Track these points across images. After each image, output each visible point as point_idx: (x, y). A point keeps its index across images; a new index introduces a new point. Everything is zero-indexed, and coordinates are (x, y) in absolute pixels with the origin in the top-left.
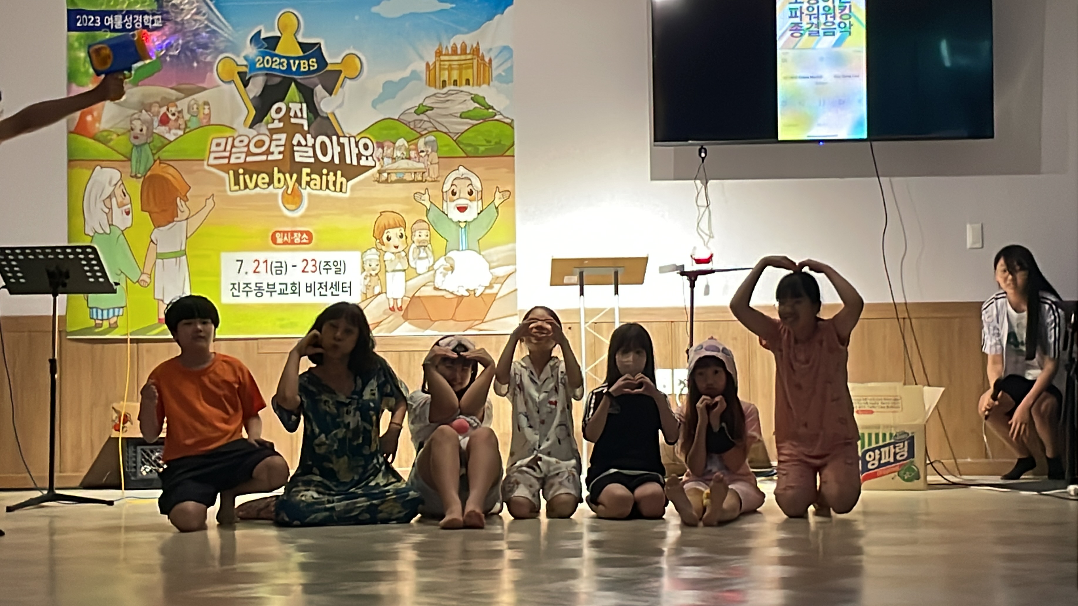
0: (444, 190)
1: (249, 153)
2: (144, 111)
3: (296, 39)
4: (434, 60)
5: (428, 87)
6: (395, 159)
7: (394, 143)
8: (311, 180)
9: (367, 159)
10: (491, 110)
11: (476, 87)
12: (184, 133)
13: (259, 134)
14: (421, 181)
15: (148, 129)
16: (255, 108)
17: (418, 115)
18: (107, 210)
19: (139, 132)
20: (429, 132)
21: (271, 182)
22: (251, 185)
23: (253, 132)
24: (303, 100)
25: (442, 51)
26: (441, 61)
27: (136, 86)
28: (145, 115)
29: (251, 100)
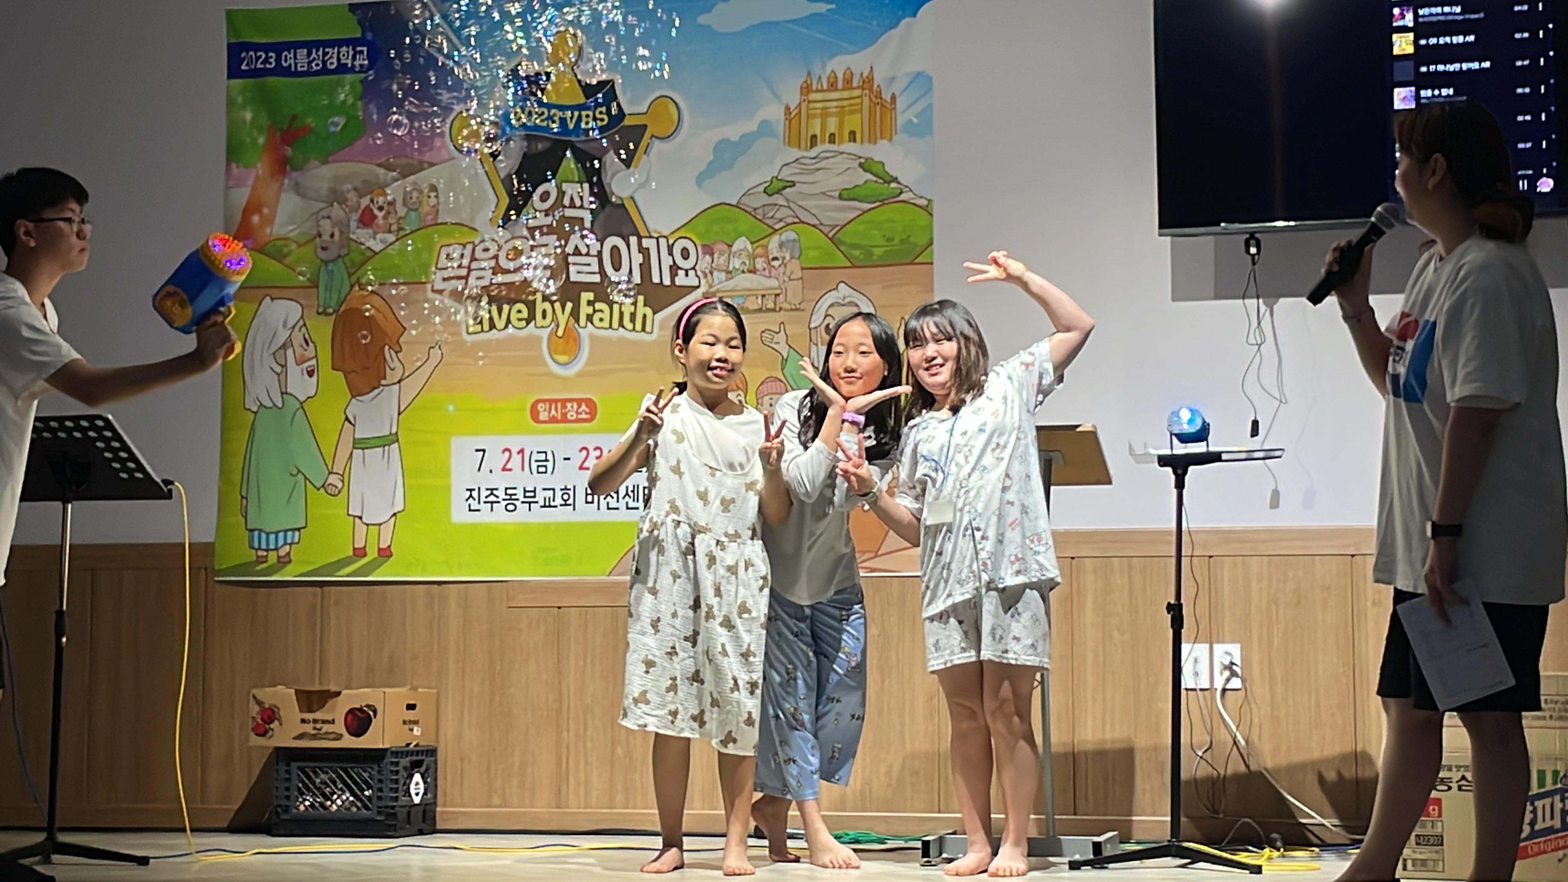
0: (813, 325)
1: (498, 270)
2: (335, 204)
3: (576, 77)
4: (798, 102)
5: (786, 146)
6: (731, 272)
7: (730, 246)
8: (595, 311)
9: (687, 275)
10: (893, 185)
11: (867, 145)
12: (398, 239)
13: (513, 238)
14: (773, 310)
15: (342, 233)
16: (508, 193)
17: (770, 195)
18: (278, 369)
19: (328, 239)
20: (788, 225)
21: (531, 318)
22: (500, 323)
23: (504, 235)
24: (584, 178)
25: (811, 84)
26: (809, 102)
27: (325, 162)
28: (337, 211)
29: (502, 181)
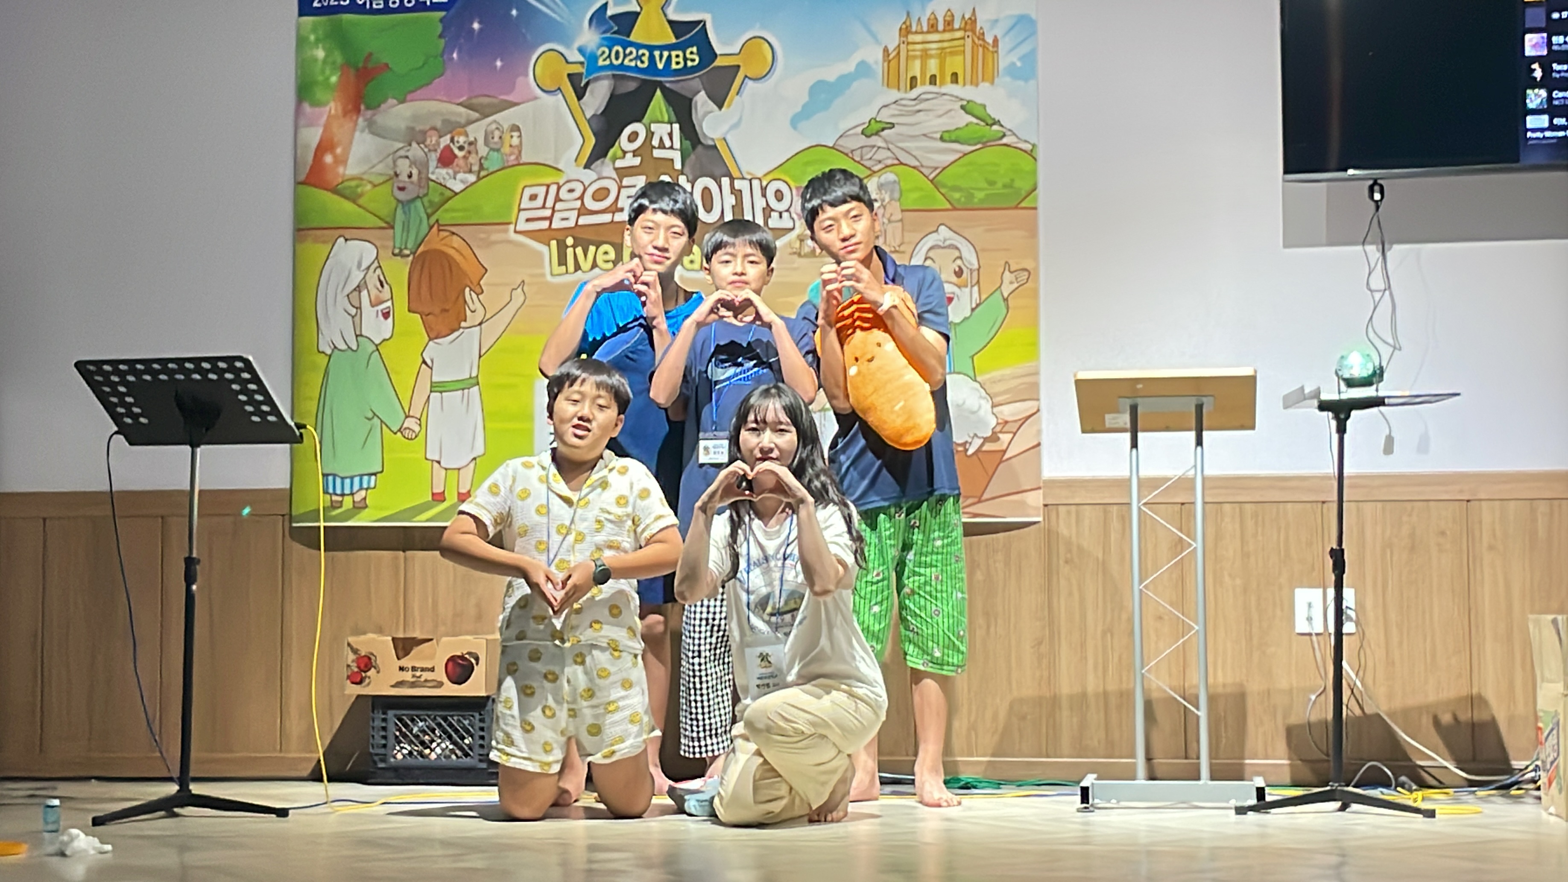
1: (583, 211)
2: (414, 145)
3: (665, 15)
4: (897, 43)
5: (885, 88)
9: (781, 217)
10: (995, 127)
11: (968, 87)
12: (479, 179)
13: (599, 179)
15: (420, 173)
16: (595, 134)
17: (868, 136)
18: (353, 311)
19: (407, 179)
20: (887, 166)
22: (586, 265)
23: (589, 176)
24: (674, 118)
25: (911, 26)
26: (908, 43)
27: (402, 101)
28: (416, 151)
29: (589, 121)
